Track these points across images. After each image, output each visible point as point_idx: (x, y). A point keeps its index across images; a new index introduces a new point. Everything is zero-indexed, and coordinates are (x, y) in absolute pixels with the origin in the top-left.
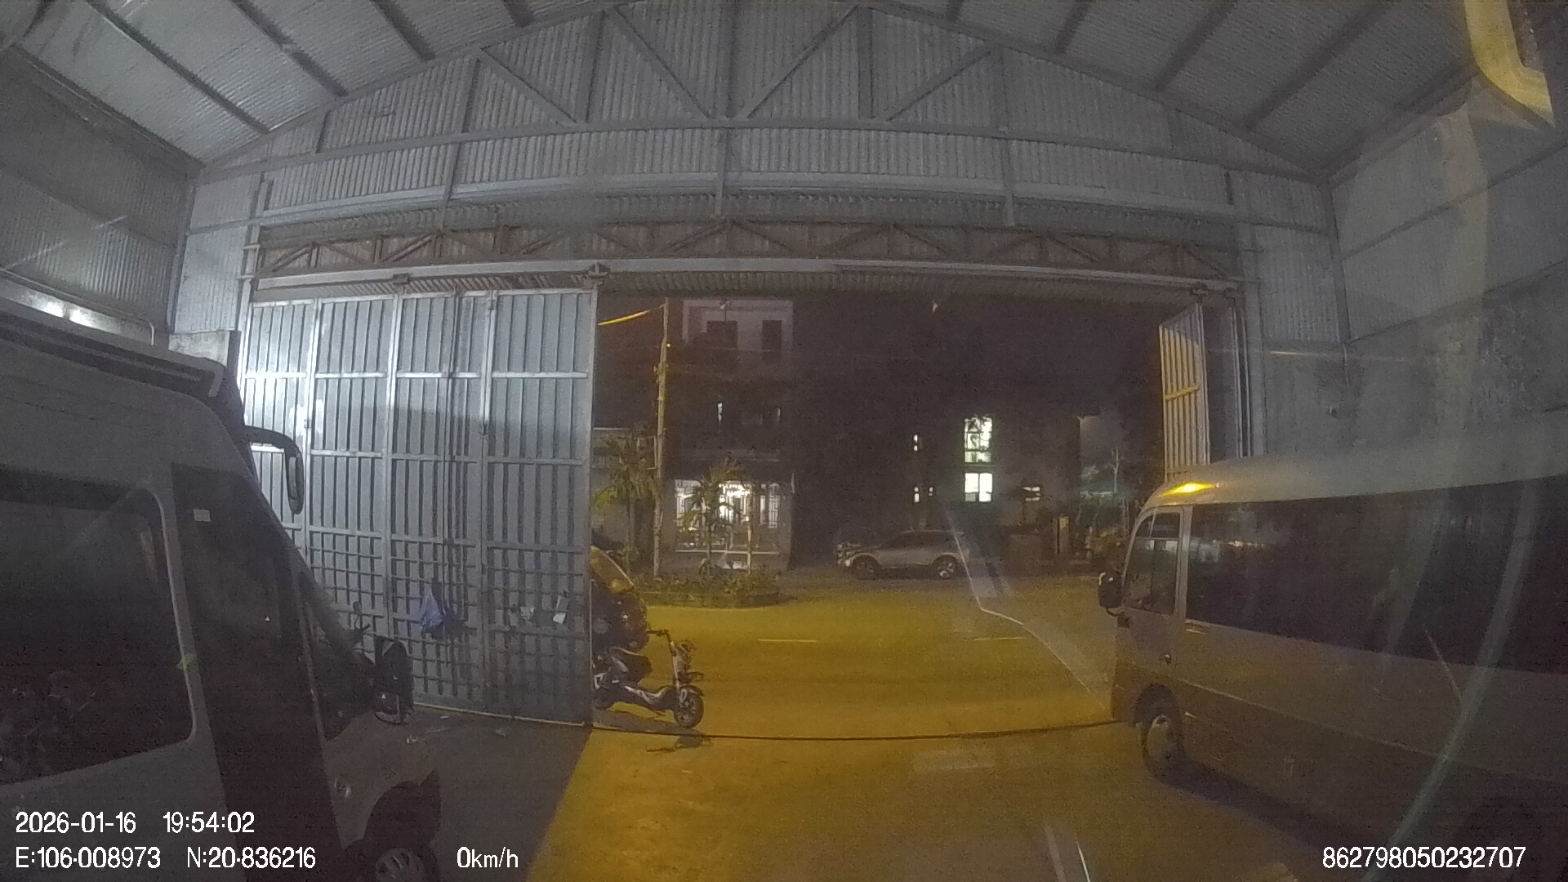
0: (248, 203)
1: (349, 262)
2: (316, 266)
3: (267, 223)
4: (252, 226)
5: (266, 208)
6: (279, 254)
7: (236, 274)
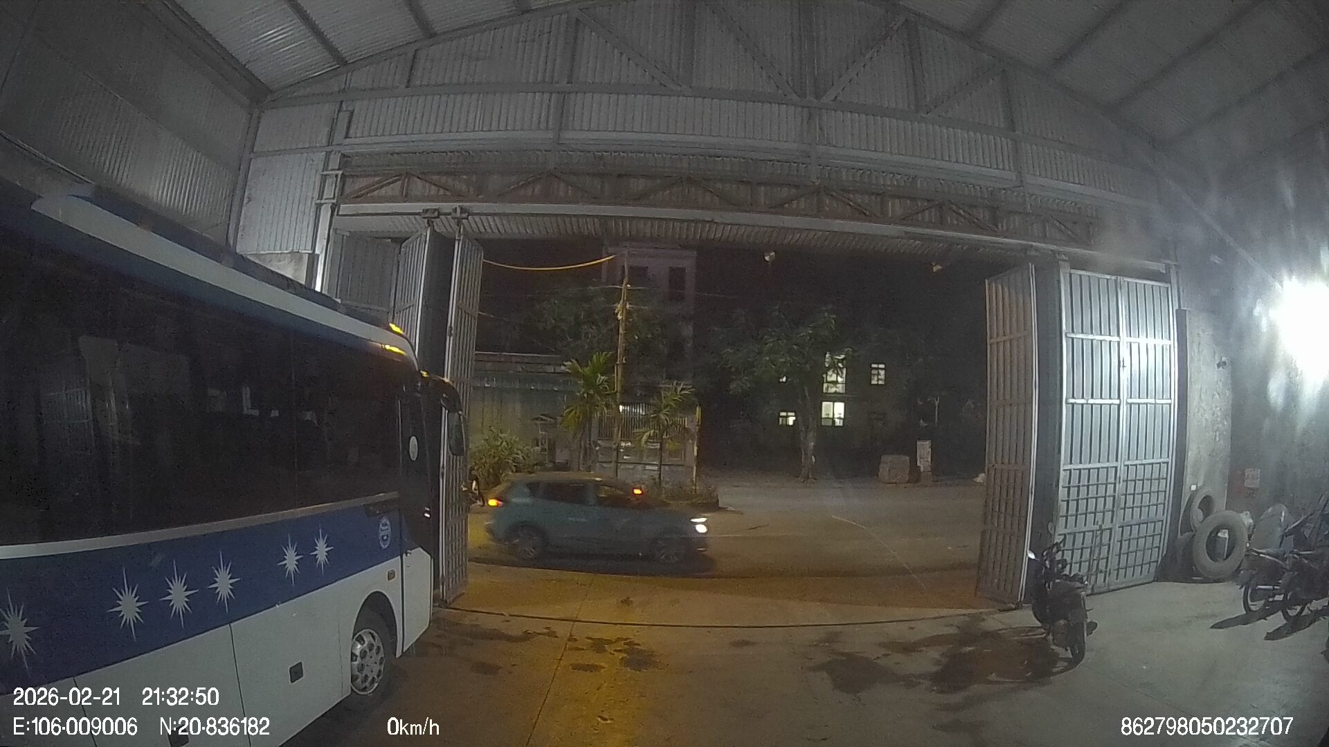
0: (326, 130)
1: (445, 195)
2: (406, 195)
3: (347, 151)
4: (331, 152)
5: (347, 137)
6: (363, 182)
7: (313, 198)
